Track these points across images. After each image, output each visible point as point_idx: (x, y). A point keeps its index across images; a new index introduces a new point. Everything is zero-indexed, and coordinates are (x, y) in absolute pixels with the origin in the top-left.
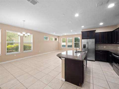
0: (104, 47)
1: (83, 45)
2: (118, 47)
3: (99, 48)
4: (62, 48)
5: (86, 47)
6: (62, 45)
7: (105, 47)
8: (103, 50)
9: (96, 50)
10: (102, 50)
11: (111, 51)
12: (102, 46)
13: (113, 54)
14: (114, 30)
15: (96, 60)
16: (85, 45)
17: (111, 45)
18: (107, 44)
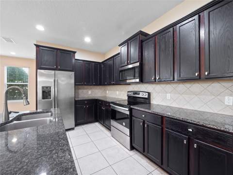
0: (88, 92)
1: (43, 87)
2: (107, 92)
3: (80, 96)
5: (50, 95)
7: (90, 92)
12: (85, 91)
13: (112, 104)
14: (104, 60)
16: (47, 88)
17: (98, 87)
18: (94, 85)
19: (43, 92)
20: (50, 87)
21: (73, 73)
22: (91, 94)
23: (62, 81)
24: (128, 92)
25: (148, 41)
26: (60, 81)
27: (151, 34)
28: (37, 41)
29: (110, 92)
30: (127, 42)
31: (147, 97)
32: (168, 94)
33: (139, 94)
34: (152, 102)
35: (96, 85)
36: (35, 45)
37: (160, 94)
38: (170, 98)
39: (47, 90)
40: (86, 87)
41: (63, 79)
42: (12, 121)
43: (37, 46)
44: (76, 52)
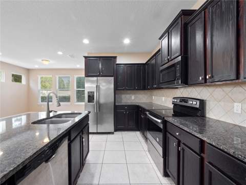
0: (131, 97)
1: (88, 92)
2: (153, 97)
3: (123, 101)
4: (42, 105)
5: (94, 99)
6: (41, 95)
7: (133, 97)
8: (130, 104)
9: (117, 104)
10: (127, 104)
11: (143, 106)
12: (128, 96)
13: (147, 113)
14: (147, 60)
15: (117, 129)
16: (91, 92)
17: (142, 92)
18: (137, 90)
19: (89, 96)
20: (94, 92)
21: (112, 78)
22: (134, 100)
23: (103, 86)
24: (174, 98)
25: (194, 21)
26: (101, 86)
27: (197, 9)
28: (88, 54)
29: (156, 98)
30: (168, 32)
31: (198, 106)
32: (236, 104)
33: (186, 102)
34: (207, 115)
35: (139, 89)
36: (84, 57)
37: (222, 103)
38: (240, 112)
39: (91, 95)
40: (129, 91)
41: (104, 84)
42: (52, 118)
43: (86, 57)
44: (116, 57)
